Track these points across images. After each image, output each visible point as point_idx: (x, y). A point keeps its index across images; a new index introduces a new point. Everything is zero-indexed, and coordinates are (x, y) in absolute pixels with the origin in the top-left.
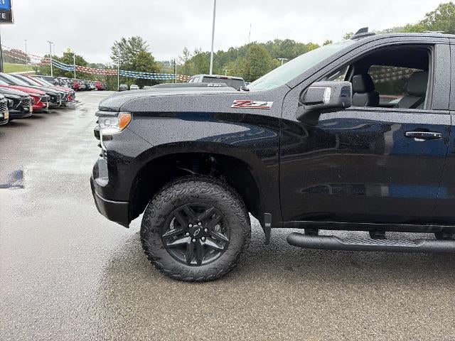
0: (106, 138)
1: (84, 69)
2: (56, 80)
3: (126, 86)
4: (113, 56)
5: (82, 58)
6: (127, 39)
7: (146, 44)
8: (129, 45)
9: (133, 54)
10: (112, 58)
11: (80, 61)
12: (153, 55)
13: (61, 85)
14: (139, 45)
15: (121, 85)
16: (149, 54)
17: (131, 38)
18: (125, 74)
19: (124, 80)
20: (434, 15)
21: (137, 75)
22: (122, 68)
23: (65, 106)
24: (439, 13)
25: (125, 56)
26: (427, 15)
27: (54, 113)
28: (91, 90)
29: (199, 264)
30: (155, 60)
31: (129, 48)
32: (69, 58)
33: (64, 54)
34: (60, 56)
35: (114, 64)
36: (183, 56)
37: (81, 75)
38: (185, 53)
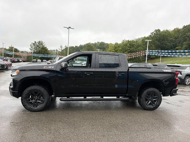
0: (13, 76)
1: (17, 54)
2: (5, 58)
3: (35, 60)
4: (30, 48)
5: (17, 49)
6: (37, 42)
7: (45, 44)
8: (38, 44)
9: (39, 47)
10: (30, 49)
11: (16, 50)
12: (47, 48)
13: (7, 60)
14: (42, 44)
15: (34, 60)
16: (46, 47)
17: (38, 41)
18: (36, 55)
19: (35, 58)
20: (153, 33)
21: (41, 56)
22: (34, 53)
23: (8, 69)
24: (155, 32)
25: (35, 48)
26: (151, 33)
27: (2, 71)
28: (20, 62)
29: (37, 107)
30: (48, 50)
31: (37, 45)
32: (11, 49)
33: (10, 47)
34: (8, 48)
35: (31, 51)
36: (60, 48)
37: (16, 56)
38: (61, 47)
